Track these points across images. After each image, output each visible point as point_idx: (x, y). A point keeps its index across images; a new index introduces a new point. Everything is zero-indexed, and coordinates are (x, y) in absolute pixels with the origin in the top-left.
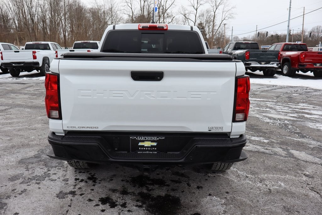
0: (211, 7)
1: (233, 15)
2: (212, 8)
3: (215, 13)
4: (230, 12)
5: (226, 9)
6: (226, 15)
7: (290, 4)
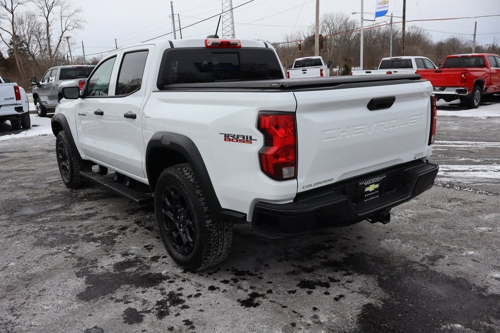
0: (38, 8)
1: (79, 23)
2: (40, 11)
3: (47, 18)
4: (74, 18)
5: (65, 13)
6: (68, 22)
7: (172, 10)
